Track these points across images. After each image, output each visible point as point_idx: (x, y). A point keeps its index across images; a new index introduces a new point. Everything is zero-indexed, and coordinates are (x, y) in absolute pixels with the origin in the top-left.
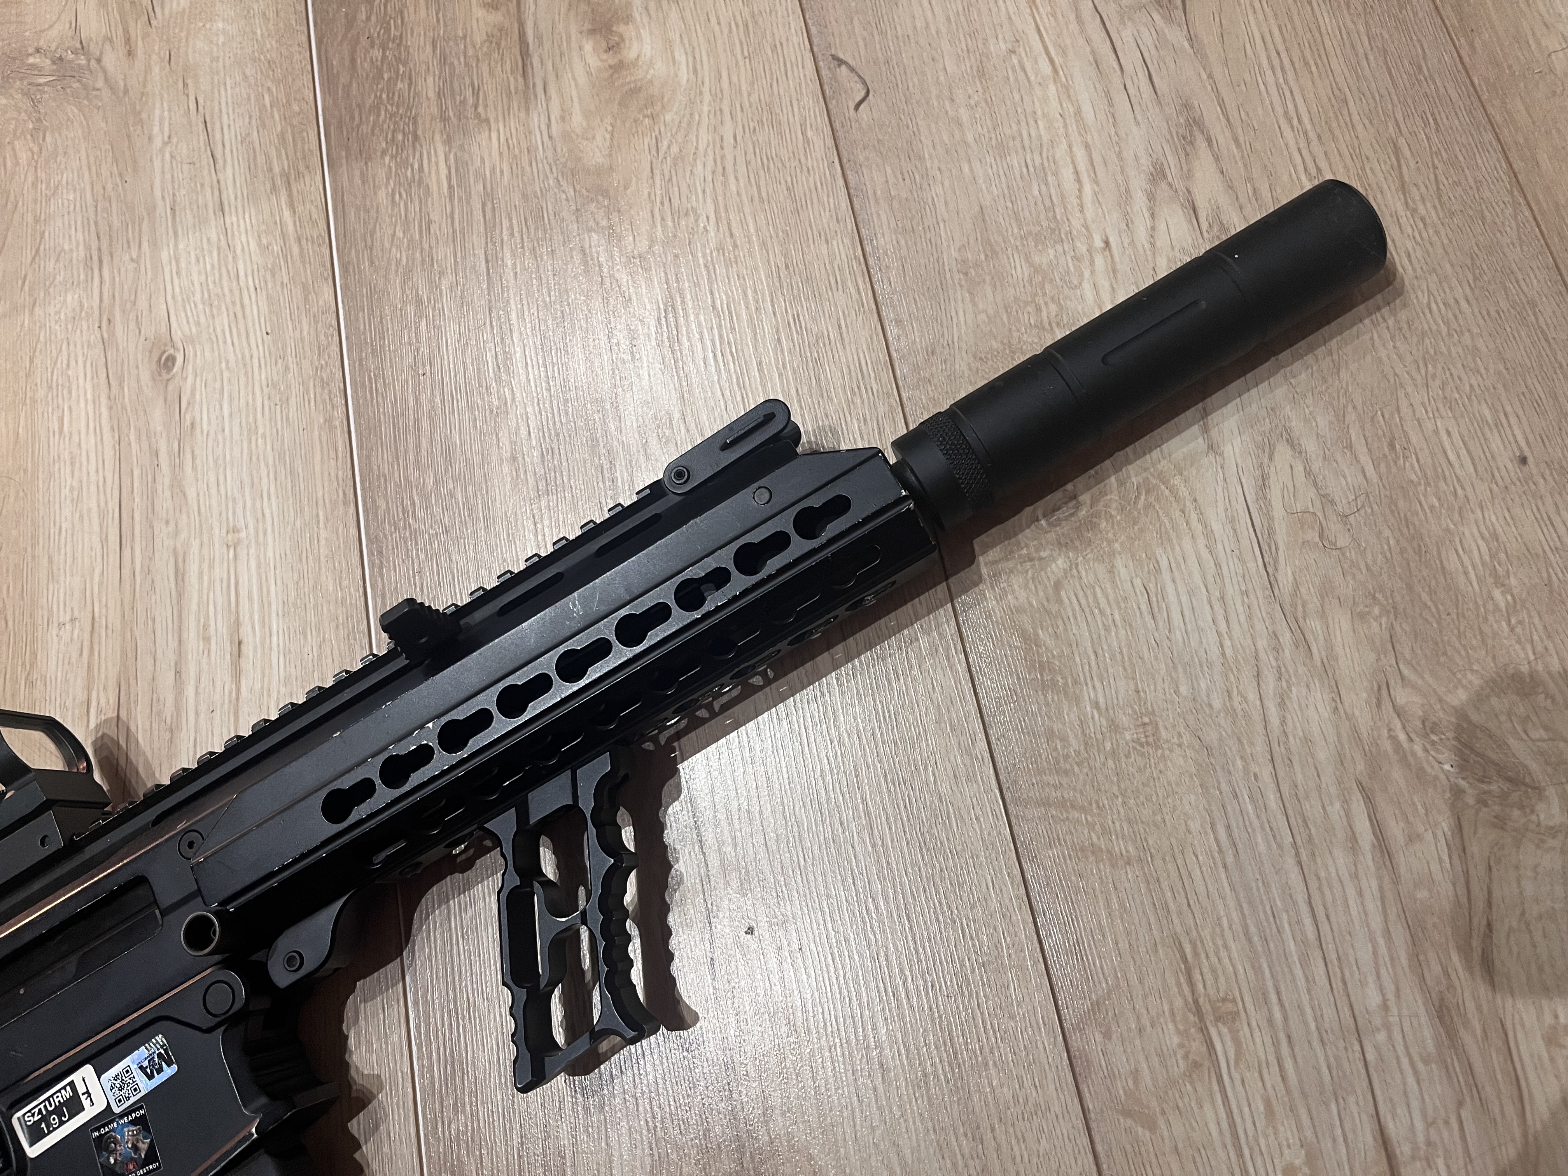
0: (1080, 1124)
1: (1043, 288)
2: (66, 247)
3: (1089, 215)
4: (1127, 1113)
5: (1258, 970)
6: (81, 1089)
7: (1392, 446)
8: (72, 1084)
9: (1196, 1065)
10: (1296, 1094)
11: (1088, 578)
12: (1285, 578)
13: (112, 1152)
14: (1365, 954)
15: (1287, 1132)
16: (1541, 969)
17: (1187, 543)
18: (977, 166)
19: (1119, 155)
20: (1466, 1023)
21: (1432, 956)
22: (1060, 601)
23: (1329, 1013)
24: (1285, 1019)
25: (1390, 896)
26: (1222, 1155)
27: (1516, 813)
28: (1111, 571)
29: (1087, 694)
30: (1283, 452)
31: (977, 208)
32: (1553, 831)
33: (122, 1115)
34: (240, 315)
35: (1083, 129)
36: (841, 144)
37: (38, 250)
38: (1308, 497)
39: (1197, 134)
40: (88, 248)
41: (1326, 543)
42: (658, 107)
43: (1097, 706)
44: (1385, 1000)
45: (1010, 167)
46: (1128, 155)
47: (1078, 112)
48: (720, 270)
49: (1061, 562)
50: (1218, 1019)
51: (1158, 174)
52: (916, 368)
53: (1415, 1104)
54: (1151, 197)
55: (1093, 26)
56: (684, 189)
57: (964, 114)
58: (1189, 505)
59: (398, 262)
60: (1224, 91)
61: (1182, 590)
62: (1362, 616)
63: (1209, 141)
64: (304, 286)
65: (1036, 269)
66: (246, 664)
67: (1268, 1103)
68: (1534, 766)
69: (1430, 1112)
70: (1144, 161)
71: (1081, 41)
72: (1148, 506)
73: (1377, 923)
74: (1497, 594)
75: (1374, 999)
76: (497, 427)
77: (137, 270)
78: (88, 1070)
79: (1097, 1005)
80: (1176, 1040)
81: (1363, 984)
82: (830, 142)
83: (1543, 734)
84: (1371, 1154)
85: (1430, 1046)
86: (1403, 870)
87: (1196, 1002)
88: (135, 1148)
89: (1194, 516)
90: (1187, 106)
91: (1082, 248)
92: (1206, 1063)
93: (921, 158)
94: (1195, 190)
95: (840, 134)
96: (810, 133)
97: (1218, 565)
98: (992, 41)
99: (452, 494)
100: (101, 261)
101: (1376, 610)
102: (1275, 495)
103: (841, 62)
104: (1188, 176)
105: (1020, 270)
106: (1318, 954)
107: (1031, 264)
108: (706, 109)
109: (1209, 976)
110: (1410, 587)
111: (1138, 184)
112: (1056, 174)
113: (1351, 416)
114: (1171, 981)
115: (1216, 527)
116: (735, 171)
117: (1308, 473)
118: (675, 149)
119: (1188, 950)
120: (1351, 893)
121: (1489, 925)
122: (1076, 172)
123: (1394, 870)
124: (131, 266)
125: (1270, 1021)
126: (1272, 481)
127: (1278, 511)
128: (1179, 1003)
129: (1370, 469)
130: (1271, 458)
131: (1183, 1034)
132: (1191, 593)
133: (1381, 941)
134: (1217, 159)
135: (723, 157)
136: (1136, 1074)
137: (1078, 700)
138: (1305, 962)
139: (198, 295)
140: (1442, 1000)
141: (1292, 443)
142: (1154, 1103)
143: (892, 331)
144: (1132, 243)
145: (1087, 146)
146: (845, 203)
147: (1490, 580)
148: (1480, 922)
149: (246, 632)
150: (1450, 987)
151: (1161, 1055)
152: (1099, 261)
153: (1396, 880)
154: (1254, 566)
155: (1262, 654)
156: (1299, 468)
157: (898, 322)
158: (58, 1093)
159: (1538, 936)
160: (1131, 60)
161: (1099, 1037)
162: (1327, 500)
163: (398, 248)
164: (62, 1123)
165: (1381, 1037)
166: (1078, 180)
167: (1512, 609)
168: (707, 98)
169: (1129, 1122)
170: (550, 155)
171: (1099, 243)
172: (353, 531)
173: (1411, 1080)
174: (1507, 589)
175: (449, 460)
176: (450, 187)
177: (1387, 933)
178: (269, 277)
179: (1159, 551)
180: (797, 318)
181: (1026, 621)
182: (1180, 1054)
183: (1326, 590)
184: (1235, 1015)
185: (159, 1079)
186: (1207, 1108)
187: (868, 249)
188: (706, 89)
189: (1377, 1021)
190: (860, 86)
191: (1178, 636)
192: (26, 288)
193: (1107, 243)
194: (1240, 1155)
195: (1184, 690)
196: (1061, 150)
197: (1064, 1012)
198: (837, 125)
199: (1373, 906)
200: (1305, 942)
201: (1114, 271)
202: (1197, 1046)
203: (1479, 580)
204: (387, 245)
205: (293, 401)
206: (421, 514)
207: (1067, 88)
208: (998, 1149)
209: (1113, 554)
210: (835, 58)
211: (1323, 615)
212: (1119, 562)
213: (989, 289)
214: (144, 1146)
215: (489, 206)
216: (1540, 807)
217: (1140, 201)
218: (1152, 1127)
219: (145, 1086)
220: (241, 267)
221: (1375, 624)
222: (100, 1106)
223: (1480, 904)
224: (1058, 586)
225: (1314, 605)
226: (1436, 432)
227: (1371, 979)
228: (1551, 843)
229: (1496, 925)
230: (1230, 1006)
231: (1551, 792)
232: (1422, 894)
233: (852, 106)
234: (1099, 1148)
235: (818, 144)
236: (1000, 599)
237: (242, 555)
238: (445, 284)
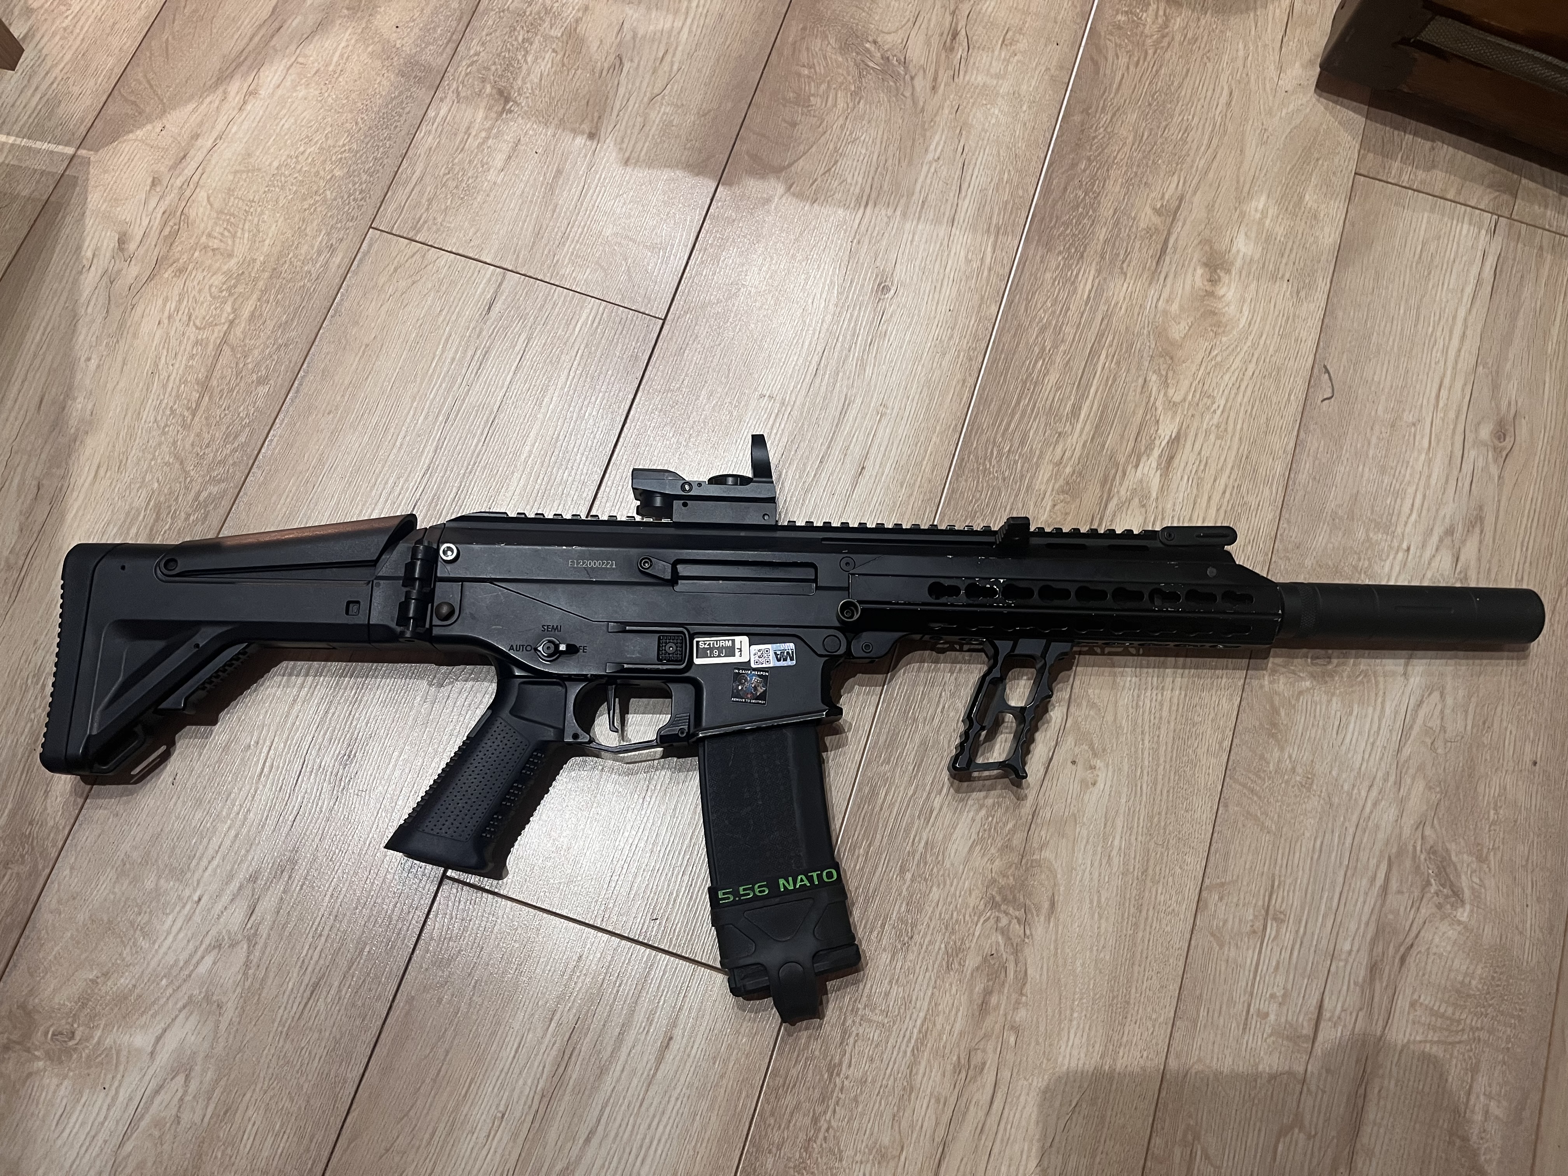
0: (1189, 928)
1: (1367, 550)
2: (849, 181)
3: (1408, 530)
4: (1213, 935)
5: (1303, 909)
6: (737, 645)
7: (1484, 723)
8: (733, 641)
9: (1254, 932)
10: (1292, 966)
11: (1316, 698)
12: (1406, 752)
13: (741, 684)
14: (1353, 927)
15: (1280, 979)
16: (1424, 975)
17: (1371, 709)
18: (1367, 470)
19: (1437, 511)
20: (1381, 979)
21: (1381, 943)
22: (1298, 699)
23: (1324, 942)
24: (1305, 933)
25: (1376, 911)
26: (1247, 973)
27: (1449, 906)
28: (1329, 701)
29: (1288, 750)
30: (1436, 695)
31: (1355, 491)
32: (1459, 923)
33: (755, 670)
34: (938, 289)
35: (1427, 486)
36: (1305, 413)
37: (829, 170)
38: (1435, 723)
39: (1478, 524)
40: (862, 190)
41: (1433, 747)
42: (1221, 330)
43: (1290, 757)
44: (1351, 950)
45: (1383, 482)
46: (1441, 514)
47: (1429, 476)
48: (1212, 437)
49: (1308, 684)
50: (1275, 919)
51: (1450, 532)
52: (1286, 550)
53: (1341, 999)
54: (1441, 540)
55: (1459, 439)
56: (1214, 385)
57: (1374, 440)
58: (1381, 693)
59: (1041, 319)
60: (1502, 513)
61: (1357, 729)
62: (1430, 788)
63: (1482, 532)
64: (982, 298)
65: (1368, 539)
66: (862, 481)
67: (1278, 963)
68: (1467, 893)
69: (1346, 1005)
70: (1447, 520)
71: (1449, 442)
72: (1362, 682)
73: (1364, 919)
74: (1492, 812)
75: (1347, 947)
76: (1057, 442)
77: (888, 224)
78: (745, 639)
79: (1222, 885)
80: (1251, 917)
81: (1345, 939)
82: (1300, 409)
83: (1477, 881)
84: (1312, 1009)
85: (1360, 980)
86: (1388, 902)
87: (1268, 906)
88: (755, 688)
89: (1380, 700)
90: (1481, 508)
91: (1396, 544)
92: (1260, 934)
93: (1341, 448)
94: (1463, 551)
95: (1308, 408)
96: (1292, 397)
97: (1379, 728)
98: (1407, 412)
99: (1016, 462)
100: (867, 204)
101: (1438, 789)
102: (1422, 713)
103: (1327, 371)
104: (1463, 542)
105: (1361, 534)
106: (1333, 917)
107: (1368, 536)
108: (1245, 348)
109: (1279, 900)
110: (1458, 788)
111: (1438, 531)
112: (1402, 499)
113: (1474, 699)
114: (1262, 892)
115: (1388, 711)
116: (1245, 392)
117: (1442, 712)
118: (1219, 359)
119: (1276, 884)
120: (1361, 899)
121: (1412, 945)
122: (1413, 505)
123: (1384, 901)
124: (885, 219)
125: (1297, 932)
126: (1425, 705)
127: (1419, 721)
128: (1260, 903)
129: (1469, 728)
130: (1429, 695)
131: (1255, 917)
132: (1360, 733)
133: (1363, 926)
134: (1481, 542)
135: (1242, 380)
136: (1225, 922)
137: (1282, 749)
138: (1325, 916)
139: (918, 262)
140: (1376, 963)
141: (1442, 695)
142: (1227, 937)
143: (1284, 524)
144: (1421, 556)
145: (1424, 496)
146: (1292, 445)
147: (1492, 806)
148: (1409, 941)
149: (869, 464)
150: (1382, 960)
151: (1240, 921)
152: (1400, 555)
153: (1383, 905)
154: (1395, 738)
155: (1378, 779)
156: (1439, 707)
157: (1289, 522)
158: (724, 641)
159: (1430, 961)
160: (1467, 468)
161: (1217, 897)
162: (1443, 729)
163: (1045, 311)
164: (719, 656)
165: (1342, 964)
166: (1412, 510)
167: (1494, 823)
168: (1249, 343)
169: (1212, 939)
170: (1152, 316)
171: (1405, 546)
172: (952, 448)
173: (1345, 988)
174: (1497, 813)
175: (1022, 443)
176: (1089, 297)
177: (1367, 924)
178: (964, 278)
179: (1356, 706)
180: (1239, 486)
181: (1277, 700)
182: (1250, 924)
183: (1421, 768)
184: (1283, 921)
185: (782, 663)
186: (1250, 952)
187: (1292, 476)
188: (1250, 338)
189: (1343, 957)
190: (1330, 390)
191: (1344, 748)
192: (814, 187)
193: (1408, 549)
194: (1255, 978)
195: (1334, 773)
196: (1411, 490)
197: (1206, 879)
198: (1308, 403)
199: (1367, 910)
200: (1330, 908)
201: (1405, 564)
202: (1259, 925)
203: (1488, 803)
204: (1039, 306)
205: (948, 357)
206: (994, 462)
207: (1430, 460)
208: (1147, 919)
209: (1333, 694)
210: (1325, 367)
211: (1414, 778)
212: (1334, 699)
213: (1340, 534)
214: (761, 690)
215: (1105, 322)
216: (1460, 910)
217: (1435, 539)
218: (1221, 946)
219: (773, 663)
220: (950, 263)
221: (1433, 796)
222: (745, 659)
223: (1413, 934)
224: (1301, 693)
225: (1412, 771)
226: (1506, 729)
227: (1350, 939)
228: (1456, 927)
229: (1415, 947)
230: (1282, 916)
231: (1468, 907)
232: (1391, 917)
233: (1321, 399)
234: (1193, 942)
235: (1294, 405)
236: (1270, 682)
237: (884, 422)
238: (1062, 348)
